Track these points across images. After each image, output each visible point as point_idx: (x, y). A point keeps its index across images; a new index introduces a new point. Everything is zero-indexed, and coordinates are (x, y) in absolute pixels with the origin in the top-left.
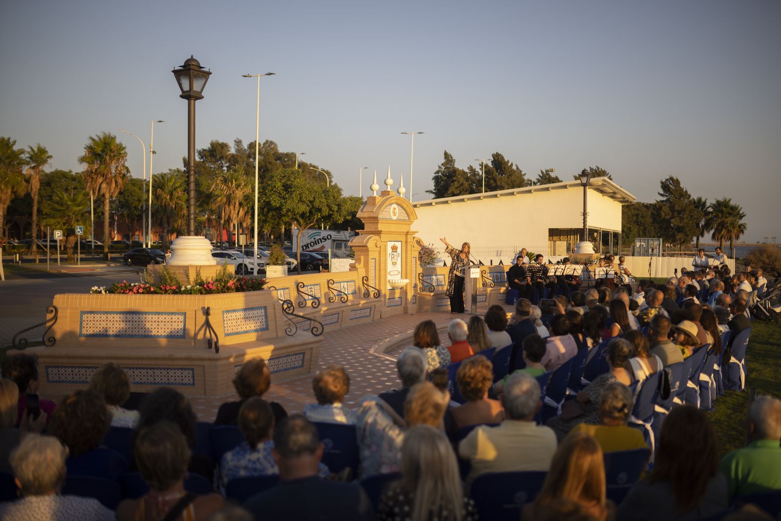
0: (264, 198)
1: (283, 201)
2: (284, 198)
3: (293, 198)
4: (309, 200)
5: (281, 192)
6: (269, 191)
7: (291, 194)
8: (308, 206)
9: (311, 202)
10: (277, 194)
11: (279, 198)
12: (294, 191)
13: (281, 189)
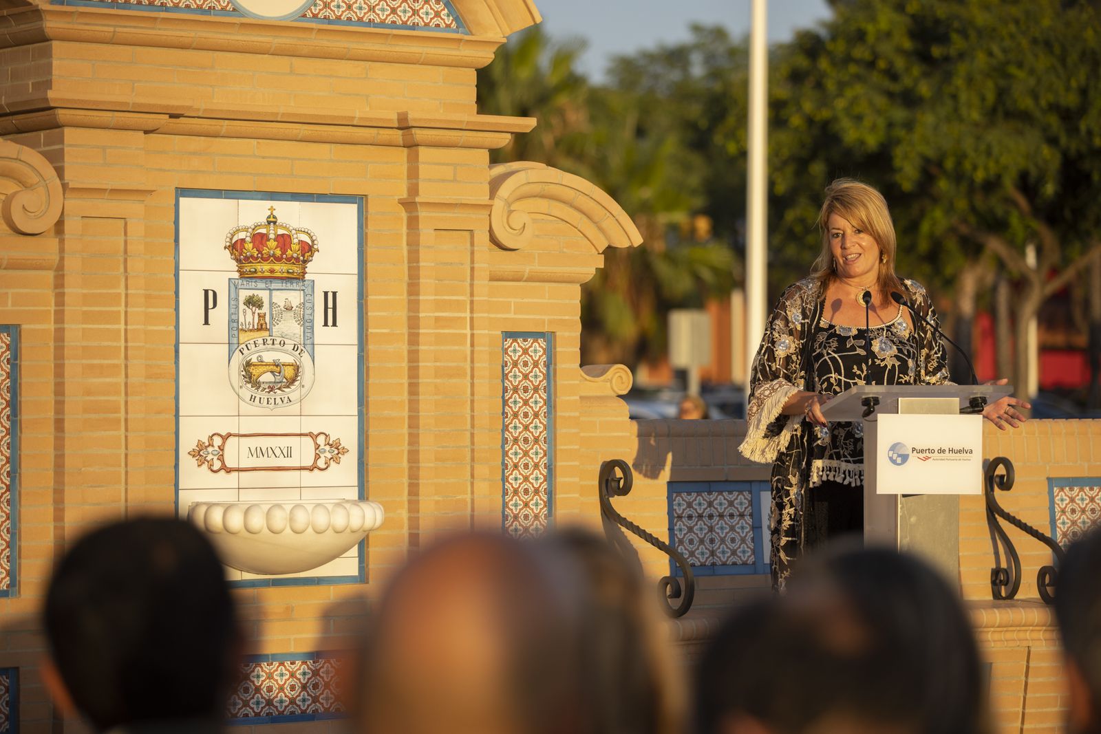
0: (808, 106)
1: (899, 114)
2: (909, 100)
3: (954, 97)
4: (1054, 107)
5: (900, 63)
6: (834, 63)
7: (948, 77)
8: (1053, 141)
9: (1069, 117)
10: (875, 77)
11: (881, 101)
12: (961, 56)
13: (900, 51)
